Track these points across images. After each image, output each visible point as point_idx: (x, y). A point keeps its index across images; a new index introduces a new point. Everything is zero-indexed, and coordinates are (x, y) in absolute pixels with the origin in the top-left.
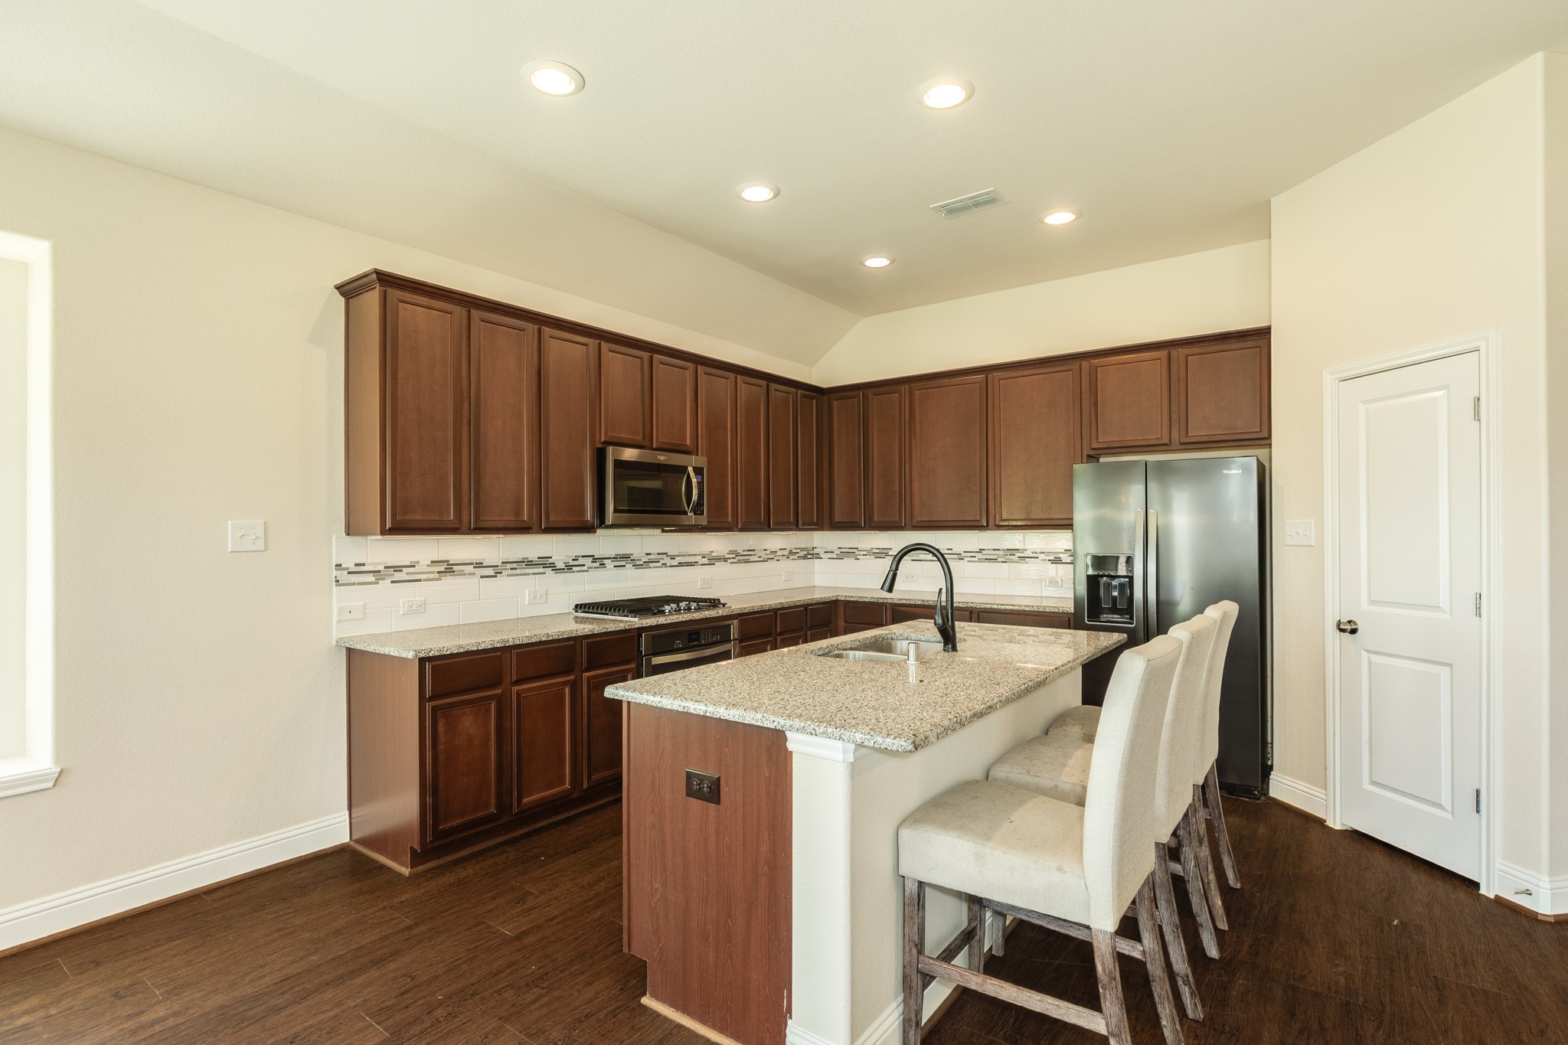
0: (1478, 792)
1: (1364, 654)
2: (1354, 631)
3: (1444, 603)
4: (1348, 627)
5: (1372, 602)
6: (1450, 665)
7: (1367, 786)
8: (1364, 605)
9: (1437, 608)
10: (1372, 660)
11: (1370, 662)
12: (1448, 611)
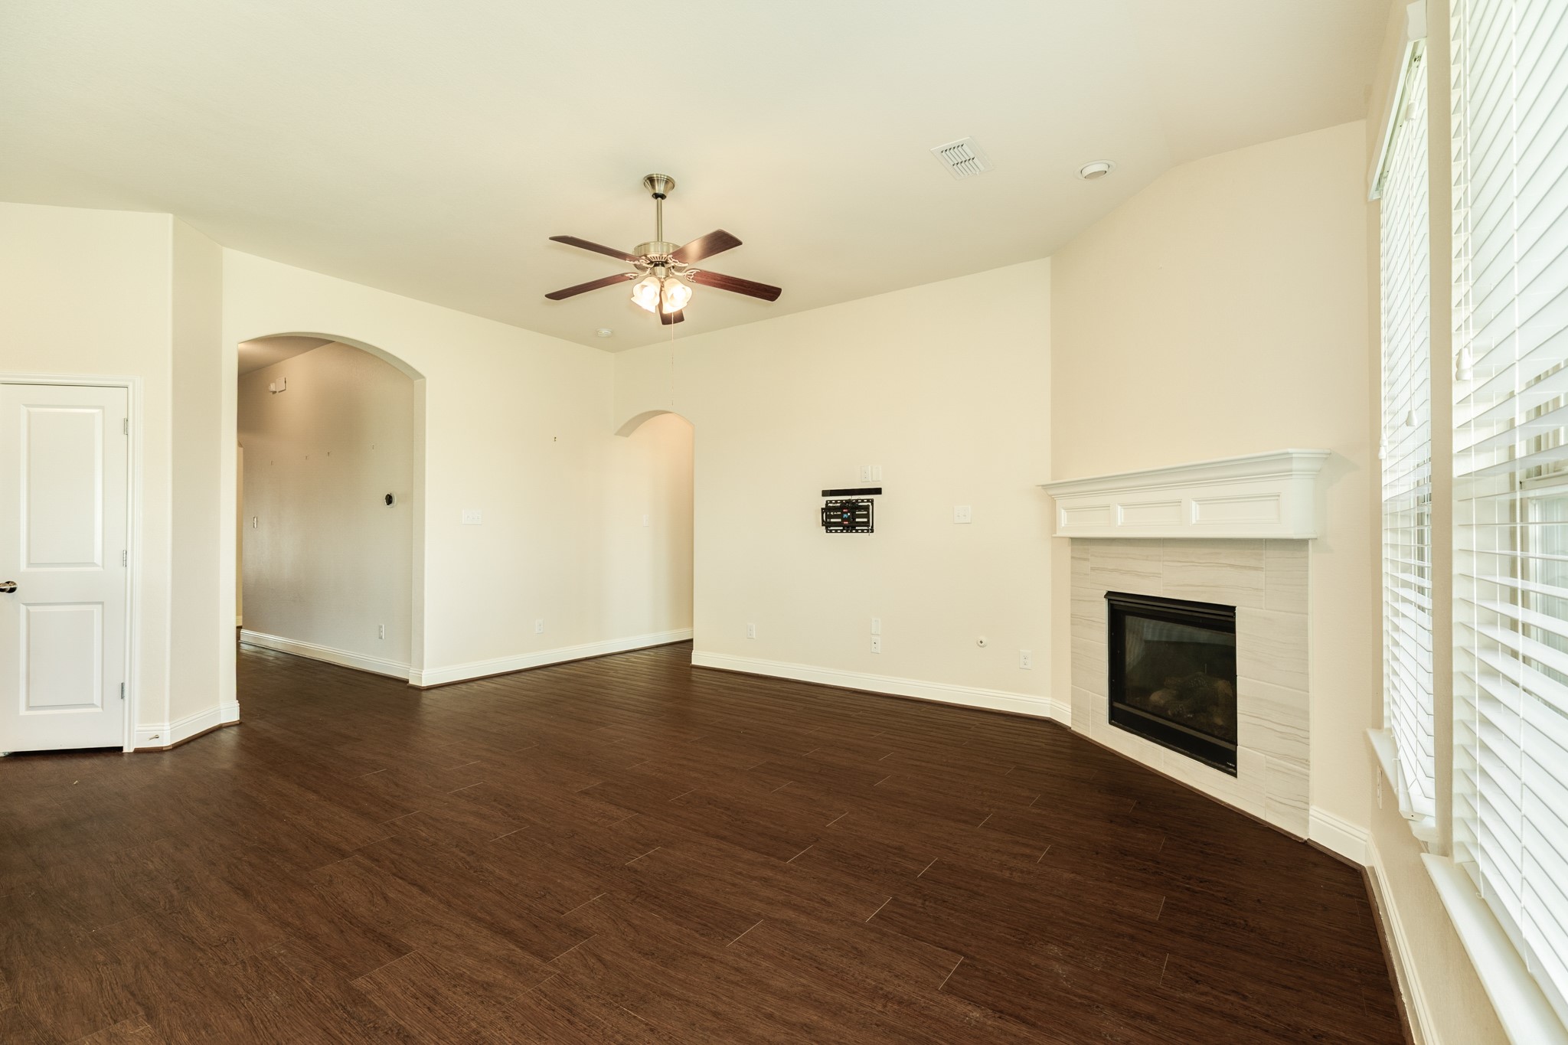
0: (123, 685)
1: (23, 608)
2: (12, 590)
3: (98, 559)
4: (8, 587)
5: (30, 564)
6: (102, 603)
7: (23, 712)
8: (23, 567)
9: (93, 564)
10: (31, 611)
11: (28, 612)
12: (101, 565)
